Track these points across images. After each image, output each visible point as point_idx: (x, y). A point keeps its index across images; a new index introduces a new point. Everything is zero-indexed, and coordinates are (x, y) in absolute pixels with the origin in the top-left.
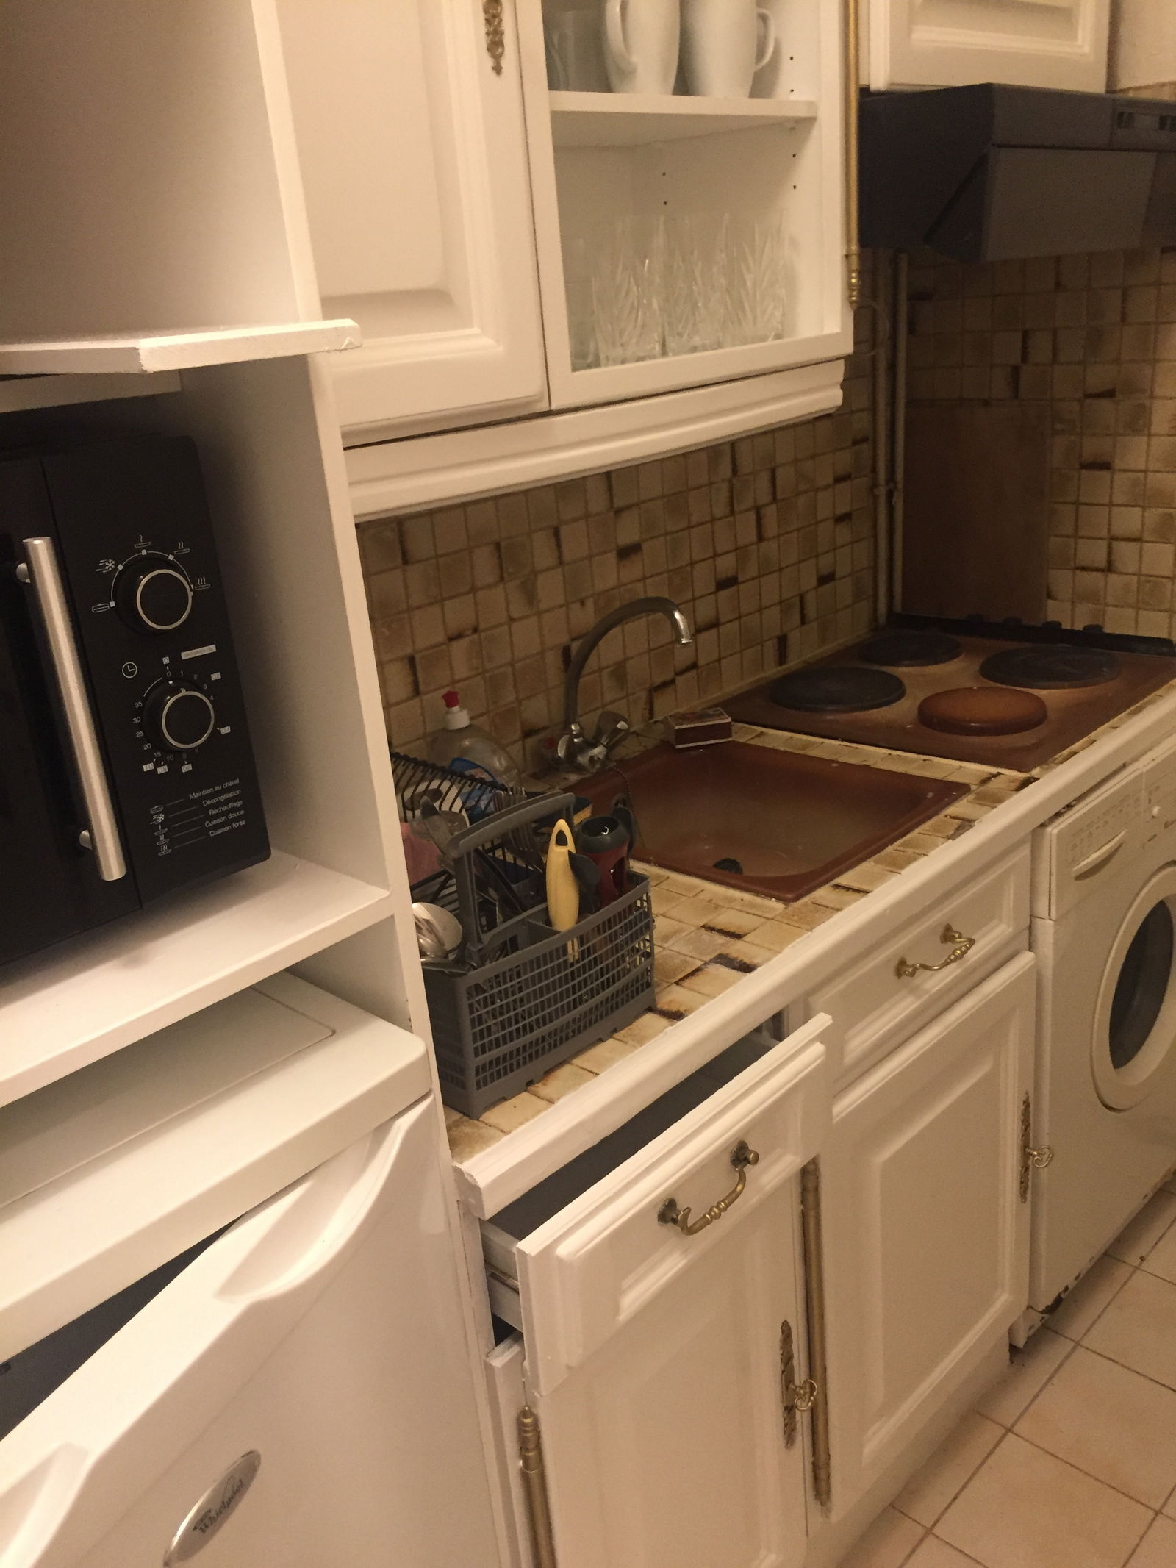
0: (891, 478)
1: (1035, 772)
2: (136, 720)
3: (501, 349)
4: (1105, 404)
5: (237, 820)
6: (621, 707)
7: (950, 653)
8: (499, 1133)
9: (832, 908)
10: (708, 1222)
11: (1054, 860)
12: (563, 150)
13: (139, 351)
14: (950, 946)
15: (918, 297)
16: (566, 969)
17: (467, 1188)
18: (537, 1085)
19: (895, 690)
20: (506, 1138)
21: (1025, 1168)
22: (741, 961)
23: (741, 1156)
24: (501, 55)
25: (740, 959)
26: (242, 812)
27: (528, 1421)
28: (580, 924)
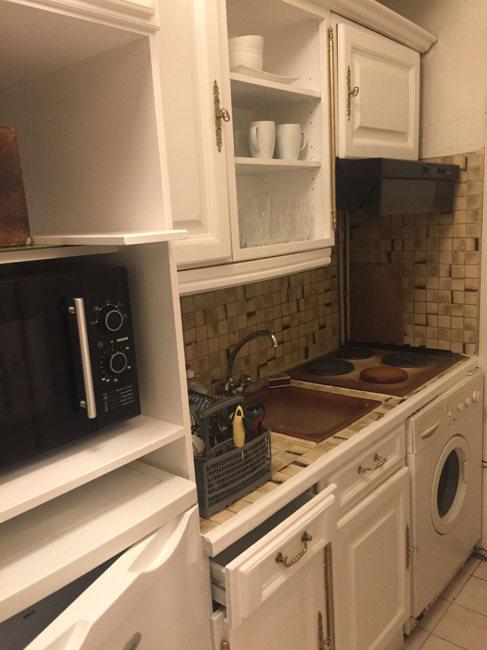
0: (345, 290)
1: (405, 397)
2: (101, 362)
3: (218, 240)
4: (422, 266)
5: (131, 400)
6: (247, 373)
7: (370, 355)
8: (217, 524)
9: (334, 445)
10: (294, 563)
11: (414, 431)
12: (238, 174)
13: (124, 238)
14: (377, 462)
15: (352, 227)
16: (241, 462)
17: (206, 544)
18: (230, 507)
19: (351, 368)
20: (220, 526)
21: (408, 555)
22: (302, 463)
23: (305, 538)
24: (221, 146)
25: (302, 462)
26: (133, 397)
27: (225, 644)
28: (246, 445)
